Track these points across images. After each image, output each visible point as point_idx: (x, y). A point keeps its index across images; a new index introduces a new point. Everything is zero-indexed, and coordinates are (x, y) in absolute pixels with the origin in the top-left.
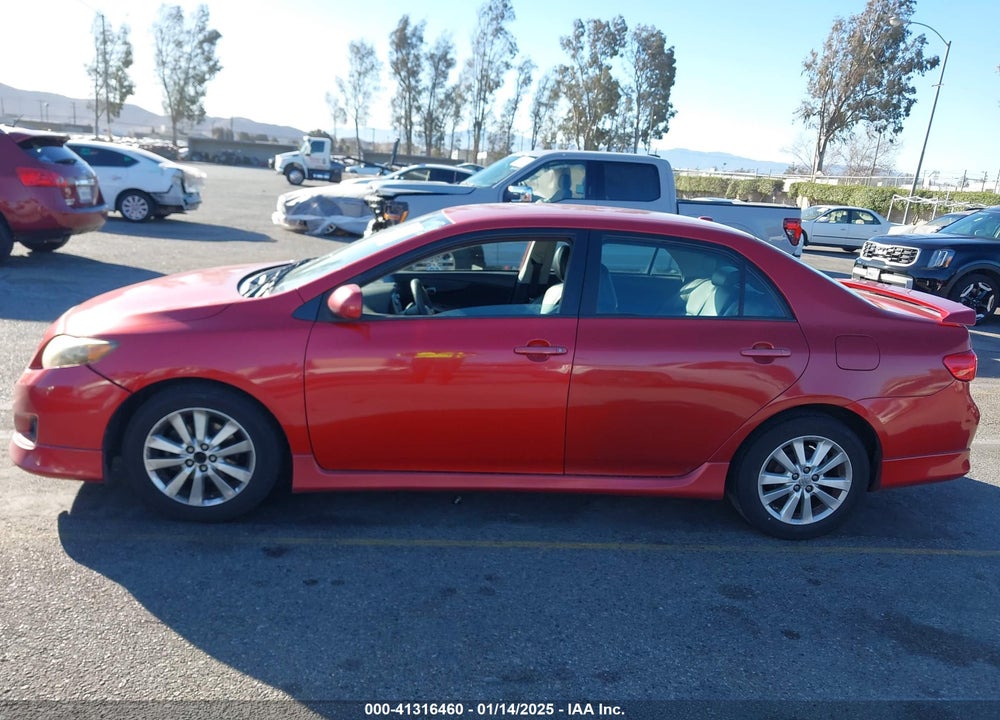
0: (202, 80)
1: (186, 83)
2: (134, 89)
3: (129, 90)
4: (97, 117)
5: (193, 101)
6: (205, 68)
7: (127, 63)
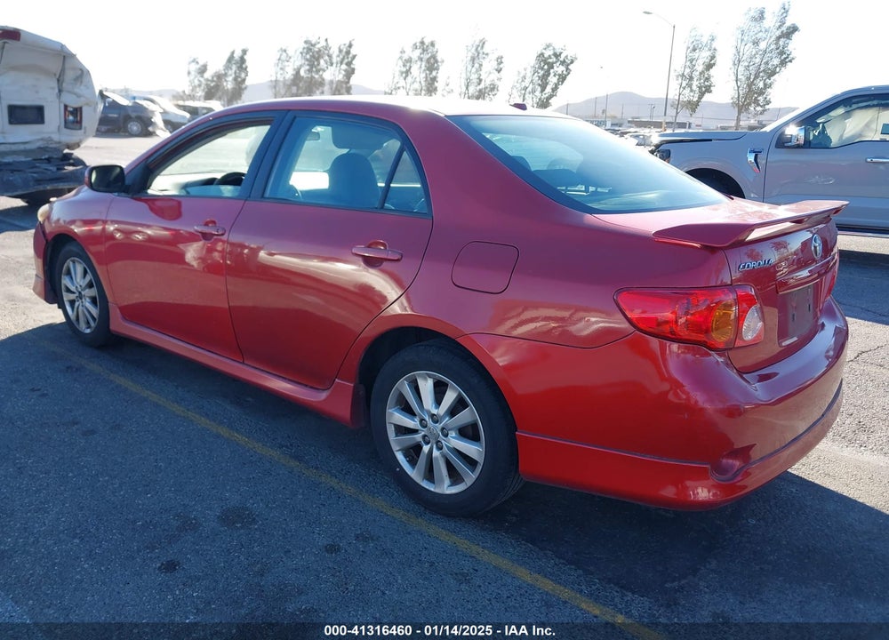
0: (774, 73)
1: (756, 77)
2: (712, 88)
3: (708, 89)
4: (677, 113)
5: (761, 93)
6: (776, 61)
7: (709, 66)
